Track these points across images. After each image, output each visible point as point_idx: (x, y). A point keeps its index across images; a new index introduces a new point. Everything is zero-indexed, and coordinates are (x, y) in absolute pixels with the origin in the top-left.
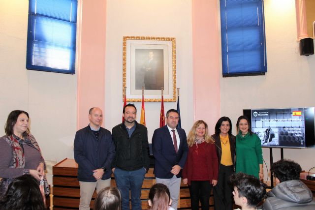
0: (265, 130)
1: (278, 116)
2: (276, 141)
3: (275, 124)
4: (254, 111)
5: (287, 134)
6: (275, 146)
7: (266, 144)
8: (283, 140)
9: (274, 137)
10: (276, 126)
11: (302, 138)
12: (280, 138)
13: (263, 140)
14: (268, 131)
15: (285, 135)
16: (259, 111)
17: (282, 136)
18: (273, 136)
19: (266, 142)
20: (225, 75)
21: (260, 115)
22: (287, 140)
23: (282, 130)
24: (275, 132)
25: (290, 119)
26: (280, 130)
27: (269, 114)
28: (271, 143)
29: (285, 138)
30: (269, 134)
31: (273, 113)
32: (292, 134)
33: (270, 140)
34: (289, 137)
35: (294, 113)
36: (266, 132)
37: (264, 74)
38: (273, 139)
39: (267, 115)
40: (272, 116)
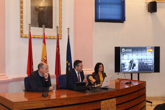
0: (129, 61)
1: (138, 51)
2: (136, 69)
3: (136, 57)
4: (122, 48)
5: (143, 63)
6: (135, 72)
7: (130, 71)
8: (141, 68)
9: (135, 66)
10: (136, 58)
11: (152, 66)
12: (139, 66)
13: (128, 68)
14: (131, 62)
15: (142, 65)
16: (126, 48)
17: (141, 65)
18: (134, 65)
19: (130, 69)
20: (97, 20)
21: (126, 51)
22: (143, 68)
23: (140, 61)
24: (136, 62)
25: (145, 54)
26: (139, 61)
27: (132, 50)
28: (133, 70)
29: (142, 66)
30: (132, 64)
31: (135, 49)
32: (146, 64)
33: (133, 68)
34: (145, 66)
35: (148, 50)
36: (130, 62)
38: (135, 67)
40: (134, 52)
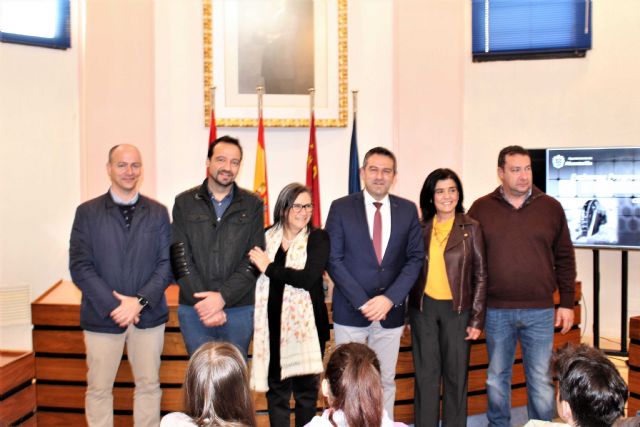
0: (582, 203)
1: (619, 166)
2: (609, 233)
3: (609, 189)
4: (554, 153)
6: (608, 247)
7: (584, 239)
8: (628, 229)
9: (605, 222)
10: (612, 193)
12: (621, 223)
13: (577, 230)
14: (589, 207)
15: (635, 218)
16: (567, 154)
17: (628, 219)
18: (602, 219)
19: (585, 234)
21: (568, 164)
23: (627, 203)
24: (610, 208)
26: (621, 203)
27: (594, 161)
28: (598, 237)
29: (633, 224)
30: (591, 212)
31: (604, 158)
33: (596, 230)
36: (586, 208)
37: (584, 56)
38: (602, 227)
39: (591, 164)
40: (601, 167)
